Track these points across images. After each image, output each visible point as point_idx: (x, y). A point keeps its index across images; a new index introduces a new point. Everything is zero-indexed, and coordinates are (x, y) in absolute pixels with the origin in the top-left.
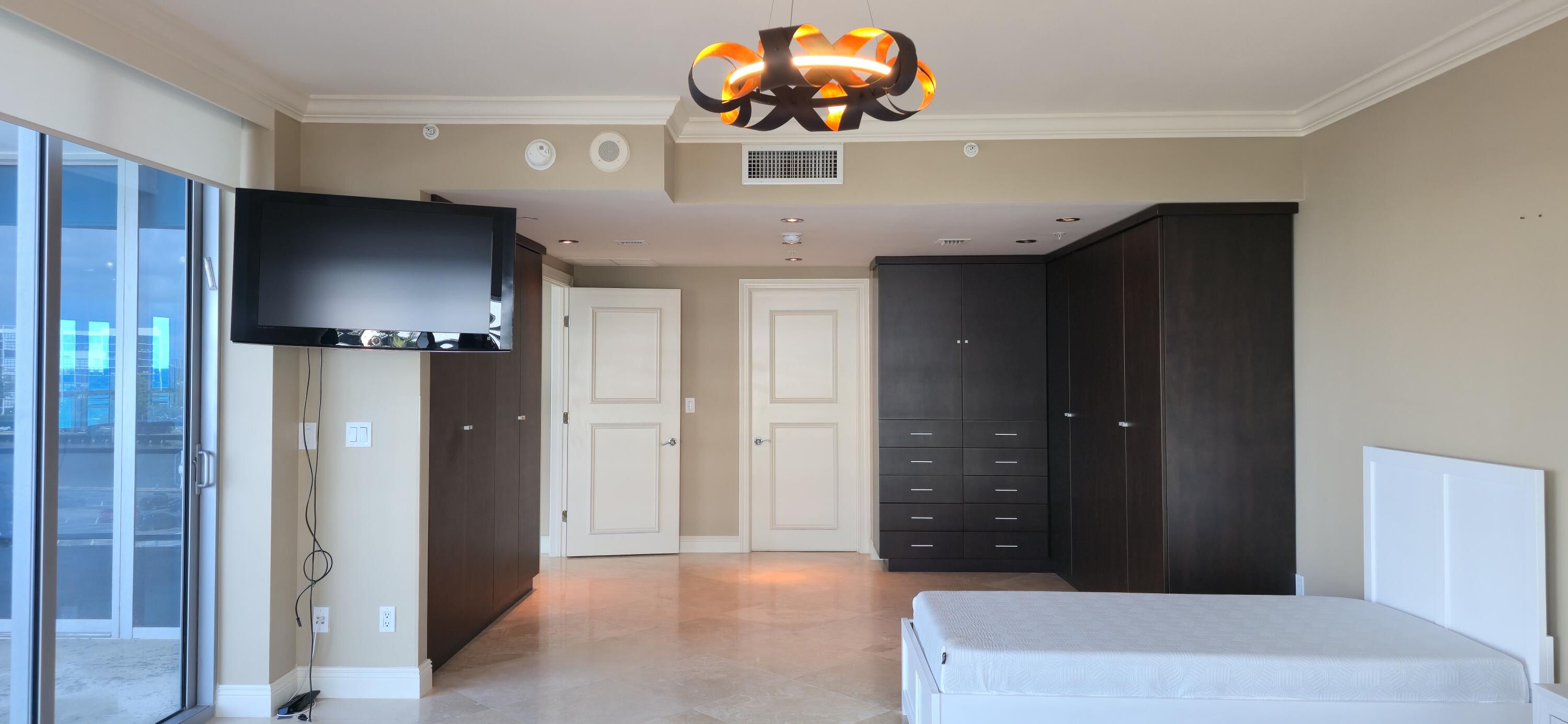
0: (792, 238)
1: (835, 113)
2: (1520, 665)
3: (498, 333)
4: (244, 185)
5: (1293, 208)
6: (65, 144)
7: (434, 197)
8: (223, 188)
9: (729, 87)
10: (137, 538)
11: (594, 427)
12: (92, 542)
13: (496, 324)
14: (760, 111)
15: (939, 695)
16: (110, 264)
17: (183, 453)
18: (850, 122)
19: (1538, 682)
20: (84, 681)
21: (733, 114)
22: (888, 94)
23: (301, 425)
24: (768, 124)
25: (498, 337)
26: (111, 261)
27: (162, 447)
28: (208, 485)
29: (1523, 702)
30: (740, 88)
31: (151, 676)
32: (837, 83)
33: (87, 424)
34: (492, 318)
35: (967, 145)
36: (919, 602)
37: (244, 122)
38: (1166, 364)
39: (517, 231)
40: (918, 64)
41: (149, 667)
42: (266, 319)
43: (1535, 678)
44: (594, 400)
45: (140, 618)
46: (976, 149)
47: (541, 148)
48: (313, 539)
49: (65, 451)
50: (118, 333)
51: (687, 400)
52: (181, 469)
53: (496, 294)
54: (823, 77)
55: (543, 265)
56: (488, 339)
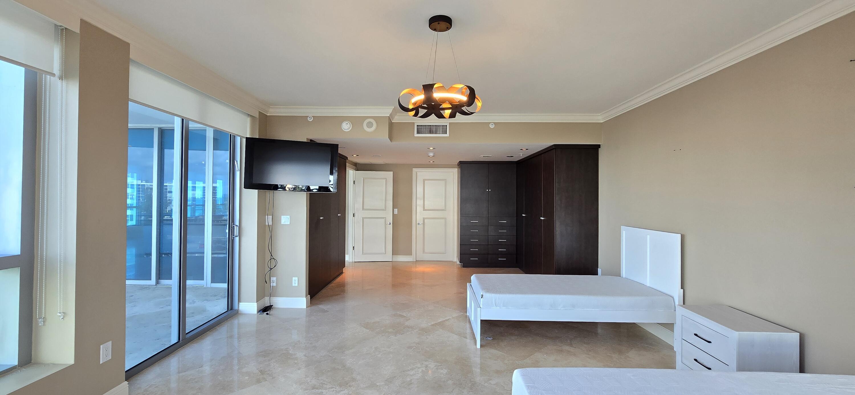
0: (431, 154)
1: (447, 113)
2: (672, 299)
3: (332, 186)
4: (248, 136)
5: (599, 146)
6: (190, 122)
7: (311, 140)
8: (241, 137)
9: (412, 104)
10: (212, 254)
11: (363, 218)
12: (197, 255)
13: (331, 183)
14: (422, 112)
15: (480, 308)
16: (203, 162)
17: (228, 225)
18: (452, 116)
19: (678, 304)
20: (195, 301)
21: (413, 113)
22: (466, 106)
23: (267, 216)
24: (424, 116)
25: (332, 188)
26: (204, 161)
27: (219, 223)
28: (236, 236)
29: (673, 311)
30: (415, 104)
31: (217, 299)
32: (448, 102)
33: (195, 216)
34: (330, 181)
35: (491, 123)
36: (473, 277)
37: (249, 115)
38: (557, 198)
39: (339, 152)
40: (476, 97)
41: (216, 296)
42: (256, 180)
43: (677, 303)
44: (363, 209)
45: (213, 281)
46: (494, 125)
47: (347, 124)
48: (271, 254)
49: (189, 224)
50: (206, 185)
51: (395, 209)
52: (227, 231)
53: (332, 173)
54: (444, 101)
55: (347, 163)
56: (329, 188)
